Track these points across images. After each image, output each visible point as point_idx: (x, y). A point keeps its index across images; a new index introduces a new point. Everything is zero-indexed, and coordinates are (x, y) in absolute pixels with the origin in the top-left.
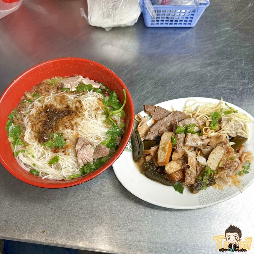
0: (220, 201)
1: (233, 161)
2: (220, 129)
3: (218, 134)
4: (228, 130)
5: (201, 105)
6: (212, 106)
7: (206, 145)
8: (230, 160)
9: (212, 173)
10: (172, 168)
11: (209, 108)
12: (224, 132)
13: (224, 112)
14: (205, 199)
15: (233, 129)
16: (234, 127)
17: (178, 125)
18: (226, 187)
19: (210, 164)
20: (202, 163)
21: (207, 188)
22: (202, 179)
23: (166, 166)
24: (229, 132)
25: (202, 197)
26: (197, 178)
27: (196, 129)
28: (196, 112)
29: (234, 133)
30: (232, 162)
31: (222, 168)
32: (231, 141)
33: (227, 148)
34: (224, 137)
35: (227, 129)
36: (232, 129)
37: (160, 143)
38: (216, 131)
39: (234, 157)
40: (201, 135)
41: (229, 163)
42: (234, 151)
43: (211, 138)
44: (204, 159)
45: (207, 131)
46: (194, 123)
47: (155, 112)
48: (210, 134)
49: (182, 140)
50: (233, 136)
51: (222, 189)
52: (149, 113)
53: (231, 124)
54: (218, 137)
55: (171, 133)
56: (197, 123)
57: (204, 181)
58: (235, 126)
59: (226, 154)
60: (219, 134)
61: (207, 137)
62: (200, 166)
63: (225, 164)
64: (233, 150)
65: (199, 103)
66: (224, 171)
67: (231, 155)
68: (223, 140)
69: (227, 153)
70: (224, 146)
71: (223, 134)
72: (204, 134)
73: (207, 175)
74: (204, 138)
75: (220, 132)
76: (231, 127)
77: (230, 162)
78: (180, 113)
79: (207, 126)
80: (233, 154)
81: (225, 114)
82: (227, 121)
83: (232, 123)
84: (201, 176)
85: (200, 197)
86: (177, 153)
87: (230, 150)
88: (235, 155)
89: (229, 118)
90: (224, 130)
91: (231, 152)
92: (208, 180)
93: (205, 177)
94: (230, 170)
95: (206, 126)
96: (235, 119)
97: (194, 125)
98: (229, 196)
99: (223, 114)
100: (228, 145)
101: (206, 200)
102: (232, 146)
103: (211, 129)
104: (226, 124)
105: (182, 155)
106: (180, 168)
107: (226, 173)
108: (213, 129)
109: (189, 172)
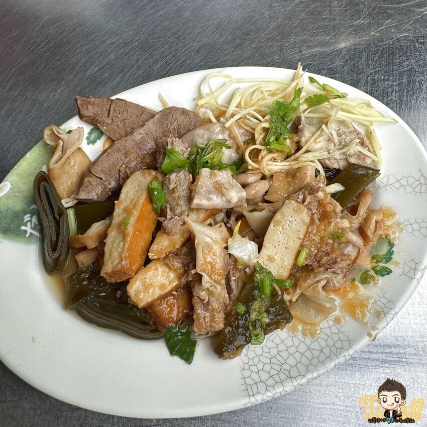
0: (309, 376)
1: (340, 244)
2: (299, 148)
3: (293, 163)
4: (321, 149)
5: (242, 86)
6: (272, 87)
7: (259, 199)
8: (331, 241)
9: (277, 288)
10: (151, 285)
11: (266, 94)
12: (309, 156)
13: (306, 101)
14: (262, 373)
15: (335, 145)
16: (336, 141)
17: (169, 147)
18: (325, 325)
19: (271, 259)
20: (246, 258)
21: (267, 336)
22: (248, 312)
23: (131, 281)
24: (325, 155)
25: (254, 368)
26: (231, 311)
27: (228, 155)
28: (228, 108)
29: (337, 157)
30: (336, 245)
31: (308, 270)
32: (330, 180)
33: (320, 203)
34: (310, 173)
35: (318, 146)
36: (333, 145)
37: (116, 207)
38: (288, 157)
39: (343, 229)
40: (244, 172)
41: (329, 248)
42: (342, 211)
43: (272, 176)
44: (252, 246)
45: (260, 157)
46: (221, 137)
47: (109, 116)
48: (269, 167)
49: (182, 191)
50: (336, 166)
51: (313, 335)
52: (93, 119)
53: (327, 131)
54: (292, 174)
55: (150, 174)
56: (229, 135)
57: (253, 316)
58: (339, 135)
59: (317, 222)
60: (296, 162)
61: (260, 176)
62: (240, 270)
63: (316, 255)
64: (339, 208)
65: (239, 81)
66: (314, 277)
67: (333, 224)
68: (308, 180)
69: (319, 220)
70: (308, 199)
71: (306, 161)
72: (250, 167)
73: (263, 296)
74: (251, 178)
75: (297, 159)
76: (330, 140)
77: (333, 246)
78: (184, 112)
79: (258, 142)
80: (339, 220)
81: (310, 106)
82: (318, 126)
83: (332, 129)
84: (243, 304)
85: (247, 367)
86: (168, 234)
87: (329, 208)
88: (346, 223)
89: (322, 115)
90: (307, 151)
91: (333, 215)
92: (267, 311)
93: (256, 305)
94: (334, 273)
95: (255, 144)
96: (337, 116)
97: (221, 144)
98: (336, 356)
99: (305, 106)
100: (320, 194)
101: (264, 376)
102: (333, 196)
103: (270, 151)
104: (313, 134)
105: (182, 240)
106: (175, 283)
107: (323, 283)
108: (278, 151)
109: (203, 294)
